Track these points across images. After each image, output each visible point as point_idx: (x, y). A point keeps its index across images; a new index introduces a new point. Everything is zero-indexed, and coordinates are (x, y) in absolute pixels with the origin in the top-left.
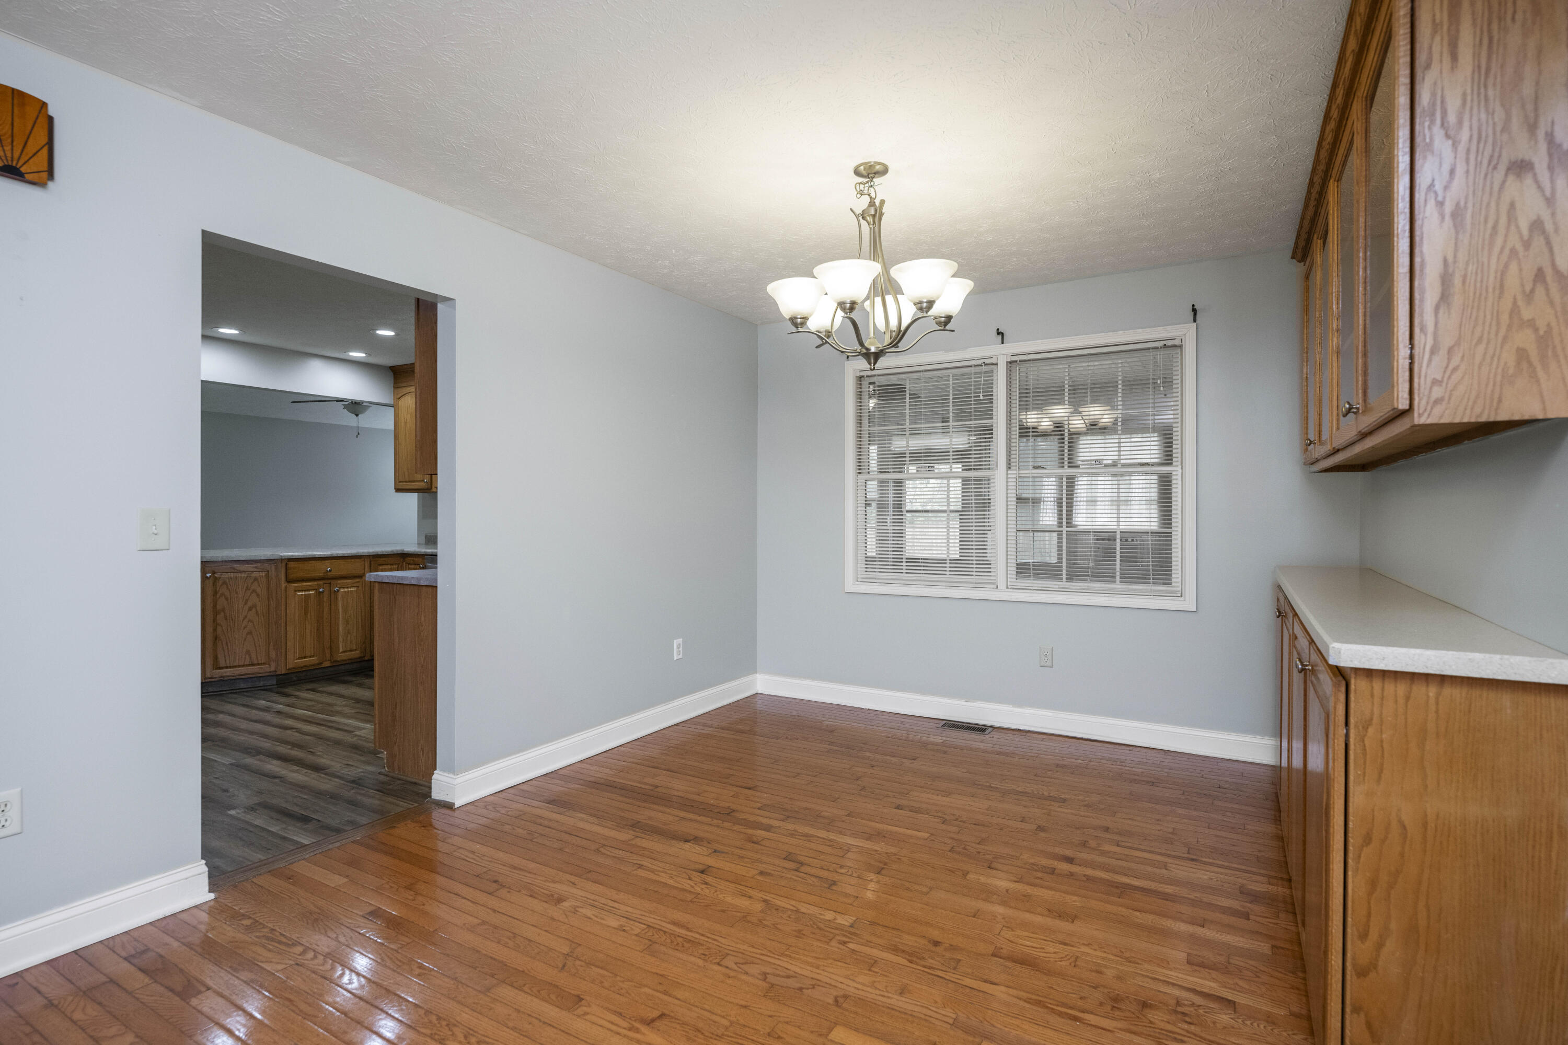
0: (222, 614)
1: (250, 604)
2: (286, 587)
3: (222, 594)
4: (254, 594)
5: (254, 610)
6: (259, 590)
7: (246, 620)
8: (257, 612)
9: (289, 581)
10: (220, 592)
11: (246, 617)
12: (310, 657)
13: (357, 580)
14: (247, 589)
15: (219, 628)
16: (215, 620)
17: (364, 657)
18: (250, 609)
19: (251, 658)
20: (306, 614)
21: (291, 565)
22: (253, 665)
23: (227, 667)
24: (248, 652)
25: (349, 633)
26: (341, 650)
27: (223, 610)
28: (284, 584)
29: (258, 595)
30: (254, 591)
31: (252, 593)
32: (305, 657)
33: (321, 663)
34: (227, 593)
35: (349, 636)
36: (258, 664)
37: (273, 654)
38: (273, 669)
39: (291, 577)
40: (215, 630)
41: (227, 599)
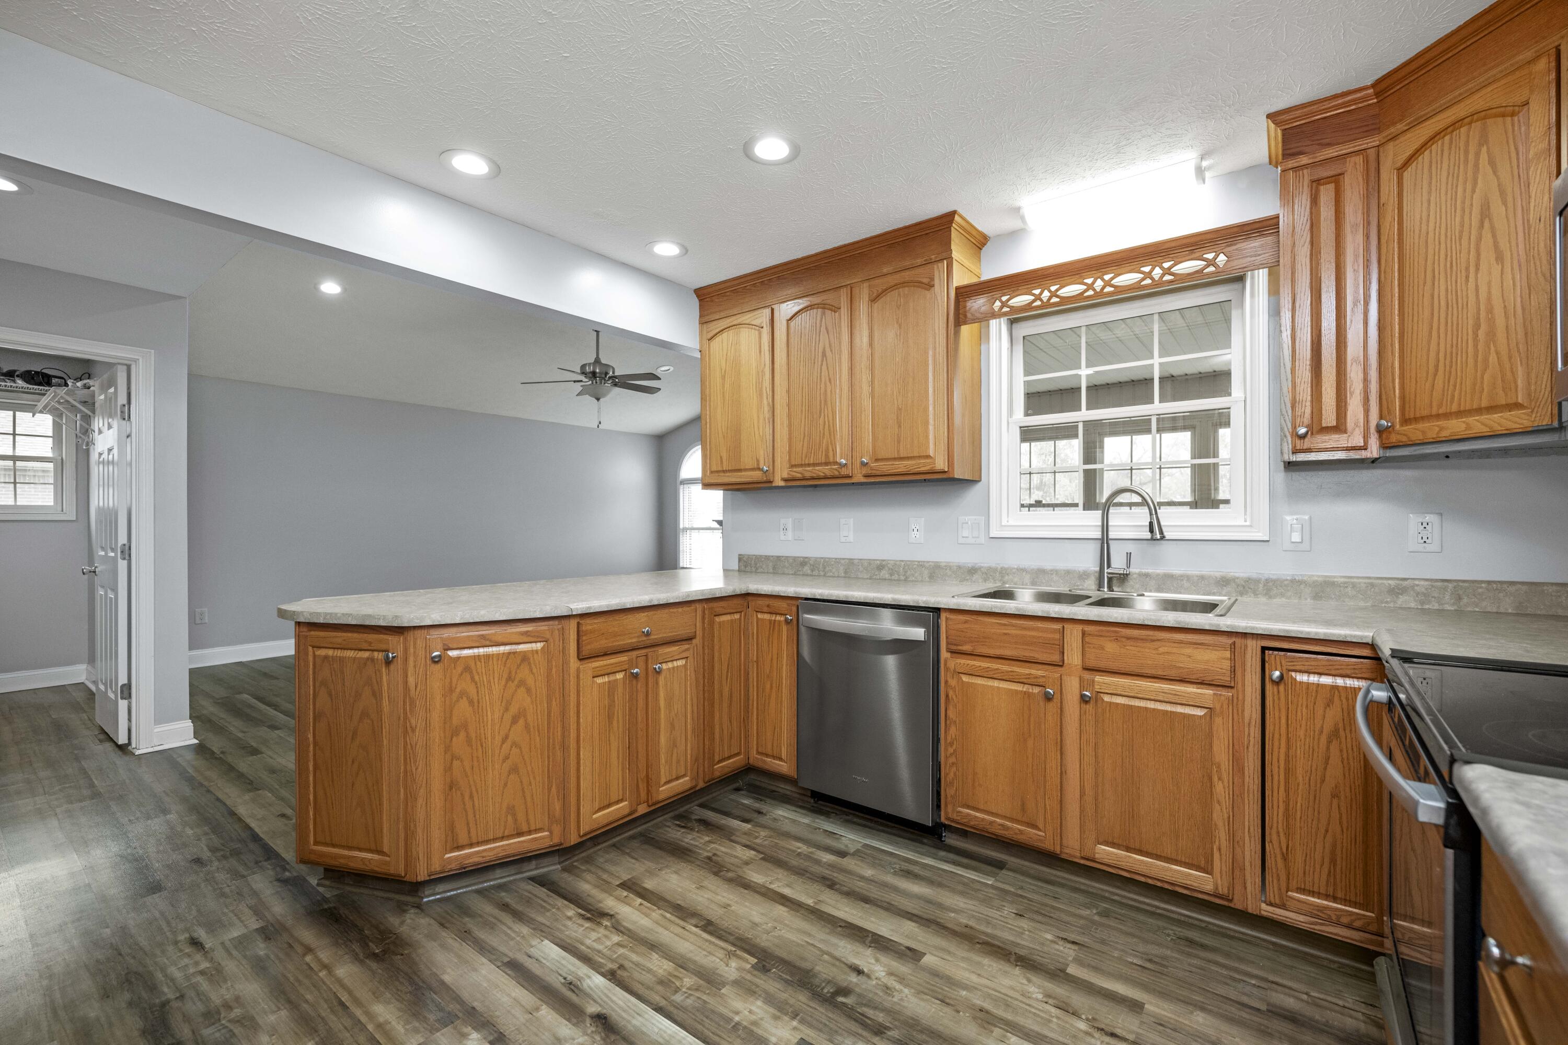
0: (462, 735)
1: (513, 710)
2: (578, 670)
3: (463, 694)
4: (522, 690)
5: (521, 722)
6: (530, 681)
7: (506, 746)
8: (527, 726)
9: (581, 658)
10: (458, 690)
11: (507, 737)
12: (618, 802)
13: (687, 646)
14: (509, 679)
15: (456, 763)
16: (447, 749)
17: (696, 786)
18: (514, 721)
19: (516, 820)
20: (610, 717)
21: (588, 625)
22: (520, 834)
23: (471, 845)
24: (511, 810)
25: (675, 745)
26: (663, 780)
27: (465, 726)
28: (574, 663)
29: (529, 691)
30: (522, 683)
31: (518, 686)
32: (609, 806)
33: (635, 811)
34: (472, 690)
35: (675, 751)
36: (530, 832)
37: (557, 806)
38: (556, 840)
39: (587, 650)
40: (448, 769)
41: (471, 702)
